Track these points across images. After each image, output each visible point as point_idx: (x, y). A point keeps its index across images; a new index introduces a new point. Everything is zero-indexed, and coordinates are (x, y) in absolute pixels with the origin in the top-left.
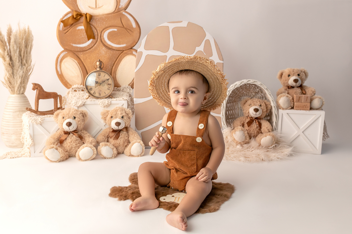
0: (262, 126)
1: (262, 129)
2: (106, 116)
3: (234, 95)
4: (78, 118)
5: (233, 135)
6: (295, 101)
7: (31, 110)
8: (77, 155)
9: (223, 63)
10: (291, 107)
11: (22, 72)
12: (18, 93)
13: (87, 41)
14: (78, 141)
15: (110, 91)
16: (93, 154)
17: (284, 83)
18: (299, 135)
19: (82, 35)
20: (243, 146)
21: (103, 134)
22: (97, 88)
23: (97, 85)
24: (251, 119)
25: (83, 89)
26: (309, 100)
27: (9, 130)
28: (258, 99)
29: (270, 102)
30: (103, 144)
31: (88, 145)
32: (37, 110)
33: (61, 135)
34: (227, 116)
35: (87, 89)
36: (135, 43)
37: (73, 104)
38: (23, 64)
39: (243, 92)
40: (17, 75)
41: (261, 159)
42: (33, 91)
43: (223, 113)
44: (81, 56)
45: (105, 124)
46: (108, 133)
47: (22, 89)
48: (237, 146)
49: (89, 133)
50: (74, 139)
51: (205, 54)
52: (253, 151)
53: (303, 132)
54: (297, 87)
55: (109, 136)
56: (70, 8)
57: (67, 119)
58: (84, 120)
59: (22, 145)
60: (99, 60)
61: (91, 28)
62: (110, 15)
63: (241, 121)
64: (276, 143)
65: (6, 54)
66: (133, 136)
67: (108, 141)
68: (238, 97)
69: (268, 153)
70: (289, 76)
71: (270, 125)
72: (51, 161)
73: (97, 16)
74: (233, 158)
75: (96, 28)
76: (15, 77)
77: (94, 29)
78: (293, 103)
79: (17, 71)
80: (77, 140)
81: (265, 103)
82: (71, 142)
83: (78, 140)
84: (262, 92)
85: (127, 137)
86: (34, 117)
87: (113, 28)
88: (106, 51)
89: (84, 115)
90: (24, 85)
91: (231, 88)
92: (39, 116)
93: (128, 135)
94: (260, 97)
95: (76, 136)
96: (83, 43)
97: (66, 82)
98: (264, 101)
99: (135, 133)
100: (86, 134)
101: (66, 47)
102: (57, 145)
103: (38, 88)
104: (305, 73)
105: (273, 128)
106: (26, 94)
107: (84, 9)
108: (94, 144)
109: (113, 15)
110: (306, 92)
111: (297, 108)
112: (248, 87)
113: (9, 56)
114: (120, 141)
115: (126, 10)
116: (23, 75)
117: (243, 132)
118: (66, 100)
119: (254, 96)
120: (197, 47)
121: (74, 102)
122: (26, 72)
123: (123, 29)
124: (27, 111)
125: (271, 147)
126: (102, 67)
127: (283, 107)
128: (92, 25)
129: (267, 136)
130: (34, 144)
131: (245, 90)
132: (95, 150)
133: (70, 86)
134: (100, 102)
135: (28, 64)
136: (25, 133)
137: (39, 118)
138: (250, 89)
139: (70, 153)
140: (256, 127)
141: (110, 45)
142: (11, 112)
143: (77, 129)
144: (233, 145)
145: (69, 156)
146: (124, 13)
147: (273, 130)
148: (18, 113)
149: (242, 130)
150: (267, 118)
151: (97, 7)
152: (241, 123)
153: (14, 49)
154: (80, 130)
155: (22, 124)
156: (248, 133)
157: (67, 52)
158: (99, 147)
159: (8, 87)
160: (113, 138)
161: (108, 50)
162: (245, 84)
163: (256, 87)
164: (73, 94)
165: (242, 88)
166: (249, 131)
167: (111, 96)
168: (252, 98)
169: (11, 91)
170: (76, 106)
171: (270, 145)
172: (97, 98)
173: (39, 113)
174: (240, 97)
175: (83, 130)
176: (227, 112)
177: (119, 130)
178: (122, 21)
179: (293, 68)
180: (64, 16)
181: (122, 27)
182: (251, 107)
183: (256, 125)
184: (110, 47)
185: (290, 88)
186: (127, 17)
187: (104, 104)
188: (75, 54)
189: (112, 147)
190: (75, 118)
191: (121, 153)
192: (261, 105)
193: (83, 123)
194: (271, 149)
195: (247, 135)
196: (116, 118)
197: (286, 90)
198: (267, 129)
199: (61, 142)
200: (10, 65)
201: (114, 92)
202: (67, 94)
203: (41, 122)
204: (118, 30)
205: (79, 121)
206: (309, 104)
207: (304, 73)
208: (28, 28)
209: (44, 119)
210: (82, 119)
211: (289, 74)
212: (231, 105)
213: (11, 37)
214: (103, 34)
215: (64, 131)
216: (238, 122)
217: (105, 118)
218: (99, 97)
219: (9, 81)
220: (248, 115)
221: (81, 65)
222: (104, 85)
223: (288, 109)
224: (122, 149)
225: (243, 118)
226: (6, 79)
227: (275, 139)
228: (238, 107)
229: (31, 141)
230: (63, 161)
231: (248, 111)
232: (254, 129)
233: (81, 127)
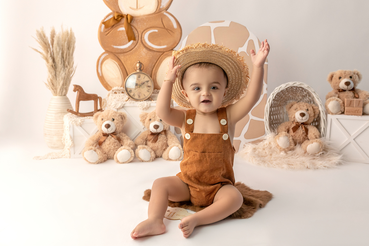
0: (309, 132)
1: (309, 136)
2: (145, 119)
3: (280, 98)
4: (117, 119)
5: (276, 142)
6: (345, 106)
7: (71, 111)
8: (115, 158)
9: (267, 65)
10: (341, 111)
11: (64, 74)
12: (60, 95)
13: (128, 43)
14: (116, 143)
15: (149, 93)
16: (131, 157)
17: (334, 87)
18: (350, 143)
19: (123, 36)
21: (141, 137)
22: (137, 90)
23: (136, 87)
24: (297, 124)
25: (123, 91)
26: (361, 105)
27: (51, 131)
28: (305, 103)
29: (318, 106)
30: (141, 147)
31: (126, 147)
32: (78, 111)
33: (100, 137)
34: (271, 121)
35: (127, 91)
36: (176, 44)
37: (112, 106)
38: (65, 66)
39: (290, 96)
40: (60, 77)
41: (306, 166)
42: (74, 92)
43: (266, 118)
44: (122, 57)
45: (144, 127)
46: (147, 136)
47: (64, 91)
48: (280, 152)
49: (127, 136)
50: (113, 141)
51: (248, 55)
52: (298, 159)
53: (354, 139)
54: (349, 90)
55: (147, 139)
56: (111, 9)
57: (106, 121)
58: (122, 122)
59: (63, 146)
60: (139, 61)
61: (132, 29)
62: (151, 16)
63: (286, 127)
64: (324, 150)
65: (49, 55)
66: (171, 140)
67: (146, 144)
68: (283, 101)
69: (314, 161)
70: (340, 78)
71: (318, 131)
72: (90, 163)
73: (138, 17)
74: (275, 165)
75: (137, 28)
76: (57, 79)
77: (134, 30)
78: (343, 107)
79: (60, 72)
80: (115, 142)
81: (313, 108)
82: (110, 144)
84: (310, 96)
85: (165, 140)
86: (74, 119)
87: (154, 29)
88: (146, 52)
89: (123, 117)
90: (66, 86)
91: (276, 91)
92: (79, 118)
93: (167, 138)
94: (308, 100)
95: (114, 138)
96: (124, 45)
97: (107, 84)
98: (311, 106)
99: (174, 136)
100: (124, 136)
101: (107, 49)
102: (96, 146)
103: (79, 90)
105: (320, 135)
106: (68, 95)
107: (125, 10)
108: (132, 146)
109: (154, 15)
110: (359, 96)
111: (348, 113)
112: (295, 90)
113: (52, 58)
114: (159, 144)
115: (168, 11)
116: (65, 77)
117: (287, 137)
118: (106, 102)
119: (301, 100)
120: (239, 48)
121: (114, 104)
122: (68, 74)
123: (163, 29)
124: (68, 113)
125: (317, 155)
126: (142, 69)
127: (332, 112)
128: (133, 26)
129: (314, 143)
130: (74, 145)
131: (291, 93)
132: (133, 153)
133: (110, 88)
134: (139, 104)
135: (70, 66)
136: (66, 135)
137: (80, 120)
138: (297, 92)
139: (108, 156)
140: (302, 133)
141: (150, 47)
142: (54, 113)
143: (115, 131)
144: (276, 152)
145: (107, 158)
146: (165, 13)
147: (320, 137)
148: (60, 114)
149: (287, 136)
150: (315, 124)
151: (138, 8)
152: (286, 128)
153: (57, 51)
154: (118, 132)
155: (64, 126)
156: (293, 139)
157: (108, 53)
158: (137, 149)
159: (51, 88)
160: (151, 141)
161: (148, 51)
162: (292, 87)
163: (303, 91)
164: (113, 97)
165: (288, 91)
166: (294, 137)
167: (150, 99)
168: (299, 101)
169: (53, 93)
170: (116, 108)
171: (317, 152)
172: (137, 100)
173: (79, 115)
174: (285, 101)
175: (121, 132)
176: (272, 117)
177: (157, 133)
178: (163, 22)
179: (345, 70)
180: (105, 17)
181: (163, 28)
182: (296, 112)
183: (302, 131)
184: (151, 49)
185: (341, 91)
186: (168, 18)
187: (143, 107)
188: (115, 55)
189: (150, 150)
190: (113, 120)
191: (159, 156)
192: (308, 110)
193: (121, 125)
194: (317, 156)
195: (292, 141)
196: (155, 120)
197: (337, 93)
198: (314, 135)
199: (100, 144)
200: (53, 67)
201: (154, 94)
202: (107, 96)
203: (81, 123)
204: (158, 31)
205: (118, 123)
206: (361, 109)
207: (357, 76)
208: (71, 30)
209: (84, 121)
210: (121, 121)
211: (340, 76)
212: (276, 109)
213: (54, 39)
214: (144, 36)
215: (103, 133)
216: (282, 127)
217: (144, 120)
218: (139, 99)
219: (52, 82)
220: (294, 120)
222: (144, 87)
223: (338, 113)
224: (160, 153)
225: (288, 123)
226: (49, 80)
227: (322, 146)
228: (283, 112)
229: (71, 142)
230: (101, 163)
231: (294, 115)
232: (299, 135)
233: (120, 129)
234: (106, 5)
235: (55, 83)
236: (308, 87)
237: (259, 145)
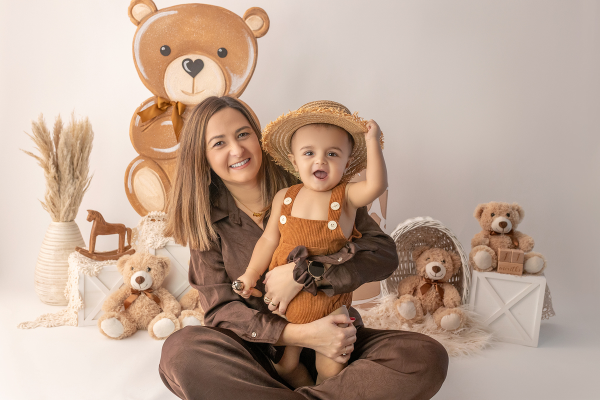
0: (445, 295)
1: (445, 300)
3: (404, 239)
4: (155, 269)
5: (397, 308)
6: (499, 260)
7: (83, 252)
8: (149, 329)
10: (493, 267)
11: (72, 189)
12: (65, 220)
13: (176, 144)
14: (153, 306)
17: (484, 226)
18: (503, 315)
20: (413, 326)
21: (190, 296)
24: (429, 281)
26: (522, 260)
27: (48, 278)
28: (441, 250)
32: (93, 250)
33: (126, 294)
37: (148, 244)
38: (75, 176)
39: (418, 236)
40: (66, 193)
44: (166, 166)
47: (71, 215)
48: (402, 325)
49: (170, 293)
50: (147, 302)
53: (510, 310)
54: (505, 234)
56: (153, 92)
57: (138, 271)
58: (163, 273)
59: (65, 302)
61: (183, 124)
63: (412, 284)
64: (466, 325)
65: (51, 162)
67: (196, 308)
68: (409, 243)
69: (450, 343)
70: (493, 215)
71: (458, 294)
72: (110, 337)
76: (62, 197)
78: (495, 261)
79: (66, 187)
80: (150, 304)
81: (451, 258)
82: (142, 306)
83: (152, 304)
86: (86, 265)
90: (74, 208)
91: (398, 232)
92: (94, 263)
94: (445, 245)
95: (149, 298)
96: (169, 147)
97: (140, 205)
98: (450, 254)
100: (165, 294)
101: (143, 152)
102: (119, 310)
103: (97, 218)
104: (519, 212)
105: (461, 300)
106: (76, 220)
107: (174, 94)
108: (177, 311)
110: (518, 243)
111: (502, 271)
113: (55, 166)
116: (73, 194)
117: (413, 304)
118: (137, 234)
119: (435, 244)
121: (150, 242)
122: (79, 188)
127: (479, 268)
128: (185, 120)
129: (451, 315)
130: (84, 307)
132: (178, 324)
133: (145, 212)
135: (82, 177)
136: (71, 286)
137: (96, 266)
139: (139, 325)
140: (434, 296)
142: (53, 250)
143: (152, 286)
144: (396, 324)
145: (137, 329)
147: (461, 303)
148: (63, 252)
149: (412, 301)
150: (455, 279)
151: (195, 92)
152: (411, 288)
153: (63, 154)
154: (156, 288)
155: (68, 271)
156: (421, 305)
157: (144, 159)
159: (50, 210)
164: (148, 227)
166: (423, 301)
169: (54, 217)
170: (153, 249)
171: (455, 328)
173: (95, 256)
174: (412, 243)
175: (161, 288)
179: (499, 203)
180: (142, 104)
182: (428, 263)
183: (435, 293)
185: (493, 235)
188: (156, 163)
193: (161, 278)
195: (419, 309)
197: (487, 238)
198: (452, 301)
199: (126, 305)
200: (55, 179)
202: (140, 225)
203: (98, 273)
205: (156, 274)
207: (517, 213)
208: (87, 121)
209: (103, 268)
210: (161, 271)
211: (492, 212)
213: (60, 136)
215: (132, 289)
219: (52, 202)
220: (424, 275)
221: (164, 181)
223: (488, 270)
225: (415, 278)
226: (49, 198)
227: (463, 319)
228: (408, 259)
229: (81, 302)
230: (128, 337)
231: (423, 268)
232: (431, 300)
233: (158, 284)
234: (145, 85)
235: (57, 204)
236: (446, 229)
237: (370, 311)
